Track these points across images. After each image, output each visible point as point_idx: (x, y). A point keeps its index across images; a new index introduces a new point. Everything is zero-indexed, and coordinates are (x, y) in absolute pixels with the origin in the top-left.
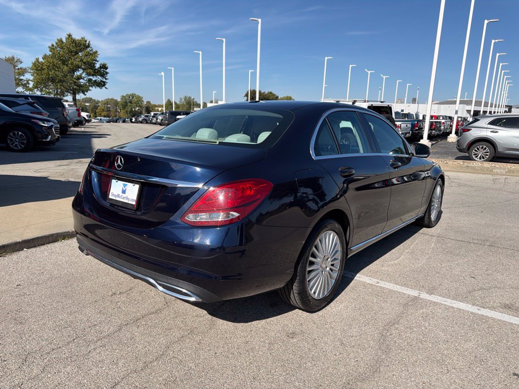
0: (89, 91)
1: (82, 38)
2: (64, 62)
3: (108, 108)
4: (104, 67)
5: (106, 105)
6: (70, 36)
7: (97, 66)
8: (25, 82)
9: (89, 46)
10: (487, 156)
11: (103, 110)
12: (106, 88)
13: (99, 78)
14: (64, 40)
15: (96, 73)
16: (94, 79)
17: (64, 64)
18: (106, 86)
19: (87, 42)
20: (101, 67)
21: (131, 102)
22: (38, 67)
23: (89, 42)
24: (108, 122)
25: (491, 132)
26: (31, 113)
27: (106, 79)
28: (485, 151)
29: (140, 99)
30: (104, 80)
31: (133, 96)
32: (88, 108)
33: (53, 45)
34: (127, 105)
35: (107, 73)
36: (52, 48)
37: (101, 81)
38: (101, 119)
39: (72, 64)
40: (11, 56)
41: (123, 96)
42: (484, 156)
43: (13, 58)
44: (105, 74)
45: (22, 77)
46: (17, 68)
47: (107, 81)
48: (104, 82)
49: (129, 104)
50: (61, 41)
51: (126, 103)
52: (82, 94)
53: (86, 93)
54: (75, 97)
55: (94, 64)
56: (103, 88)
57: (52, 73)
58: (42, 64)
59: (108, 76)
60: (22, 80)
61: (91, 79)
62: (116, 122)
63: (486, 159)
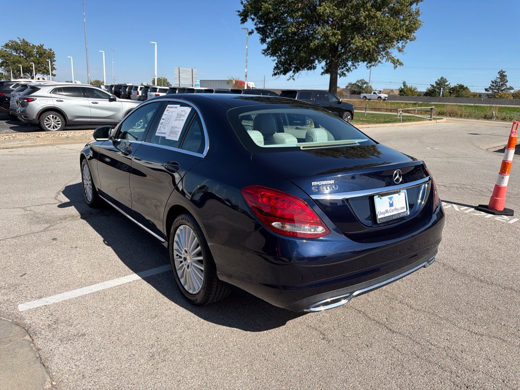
10: (60, 126)
25: (57, 101)
28: (56, 120)
42: (56, 125)
63: (59, 128)
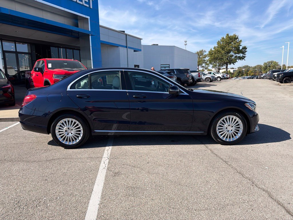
0: (236, 62)
1: (234, 35)
2: (223, 49)
3: (255, 70)
4: (245, 48)
5: (254, 69)
6: (228, 35)
7: (241, 48)
8: (206, 61)
9: (237, 38)
11: (252, 72)
12: (244, 60)
13: (241, 55)
14: (225, 38)
15: (239, 52)
16: (238, 55)
17: (223, 50)
18: (245, 59)
19: (237, 36)
20: (243, 49)
21: (270, 66)
22: (211, 53)
23: (238, 36)
24: (248, 79)
26: (167, 77)
27: (245, 55)
29: (276, 64)
30: (244, 55)
31: (272, 62)
32: (243, 71)
33: (219, 41)
34: (267, 68)
35: (246, 51)
36: (218, 43)
37: (243, 56)
38: (244, 77)
39: (227, 49)
40: (201, 50)
41: (265, 63)
43: (202, 50)
44: (244, 52)
45: (205, 59)
46: (203, 55)
47: (246, 56)
48: (244, 57)
49: (268, 67)
50: (223, 38)
51: (266, 67)
52: (232, 64)
53: (234, 64)
54: (227, 66)
55: (239, 47)
56: (243, 60)
57: (216, 55)
58: (213, 51)
59: (246, 53)
60: (205, 60)
61: (237, 56)
62: (253, 78)
